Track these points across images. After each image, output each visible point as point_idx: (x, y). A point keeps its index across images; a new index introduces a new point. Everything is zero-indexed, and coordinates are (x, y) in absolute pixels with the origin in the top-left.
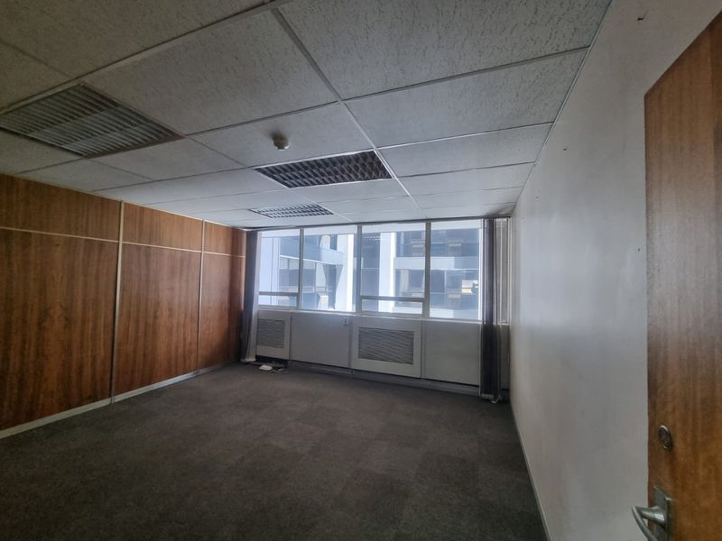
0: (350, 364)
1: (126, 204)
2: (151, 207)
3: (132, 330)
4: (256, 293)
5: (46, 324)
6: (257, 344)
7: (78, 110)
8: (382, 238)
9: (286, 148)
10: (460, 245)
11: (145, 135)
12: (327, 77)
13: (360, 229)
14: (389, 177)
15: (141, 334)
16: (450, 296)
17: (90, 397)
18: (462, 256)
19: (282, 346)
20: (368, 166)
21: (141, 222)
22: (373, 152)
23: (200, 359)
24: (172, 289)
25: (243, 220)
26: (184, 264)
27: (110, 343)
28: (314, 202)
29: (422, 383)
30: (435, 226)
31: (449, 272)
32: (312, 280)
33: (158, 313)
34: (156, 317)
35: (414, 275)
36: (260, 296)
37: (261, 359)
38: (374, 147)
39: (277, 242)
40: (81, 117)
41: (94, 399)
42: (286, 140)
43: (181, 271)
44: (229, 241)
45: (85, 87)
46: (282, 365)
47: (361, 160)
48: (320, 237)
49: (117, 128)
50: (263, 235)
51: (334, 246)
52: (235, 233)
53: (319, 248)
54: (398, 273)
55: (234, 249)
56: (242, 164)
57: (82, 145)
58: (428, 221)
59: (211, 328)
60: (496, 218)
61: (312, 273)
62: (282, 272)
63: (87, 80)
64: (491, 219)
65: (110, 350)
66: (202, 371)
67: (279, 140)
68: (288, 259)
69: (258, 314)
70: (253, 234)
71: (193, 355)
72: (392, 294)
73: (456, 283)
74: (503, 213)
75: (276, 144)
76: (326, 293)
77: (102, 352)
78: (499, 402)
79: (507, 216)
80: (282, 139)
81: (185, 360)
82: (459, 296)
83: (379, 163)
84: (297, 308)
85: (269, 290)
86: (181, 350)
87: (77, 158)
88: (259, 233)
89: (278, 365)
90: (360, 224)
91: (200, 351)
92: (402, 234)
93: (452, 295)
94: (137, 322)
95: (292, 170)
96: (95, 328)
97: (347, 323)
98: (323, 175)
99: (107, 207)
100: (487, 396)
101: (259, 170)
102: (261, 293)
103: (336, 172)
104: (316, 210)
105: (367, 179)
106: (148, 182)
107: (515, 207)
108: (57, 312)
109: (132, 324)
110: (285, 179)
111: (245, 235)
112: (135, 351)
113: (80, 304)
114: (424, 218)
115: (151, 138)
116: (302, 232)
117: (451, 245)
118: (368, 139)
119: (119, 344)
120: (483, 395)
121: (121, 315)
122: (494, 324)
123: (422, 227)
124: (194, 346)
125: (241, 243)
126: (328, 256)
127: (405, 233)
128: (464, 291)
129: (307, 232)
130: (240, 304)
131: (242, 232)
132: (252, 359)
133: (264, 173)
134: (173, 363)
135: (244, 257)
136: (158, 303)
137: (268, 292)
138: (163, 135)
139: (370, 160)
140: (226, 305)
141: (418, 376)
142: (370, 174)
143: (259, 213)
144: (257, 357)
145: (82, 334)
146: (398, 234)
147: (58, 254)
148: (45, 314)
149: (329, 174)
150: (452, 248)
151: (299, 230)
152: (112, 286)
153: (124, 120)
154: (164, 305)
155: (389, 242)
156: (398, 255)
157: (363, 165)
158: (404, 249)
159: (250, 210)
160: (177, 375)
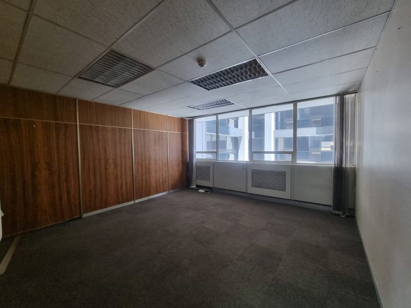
0: (247, 190)
1: (133, 110)
2: (144, 110)
3: (140, 169)
4: (195, 152)
5: (108, 166)
6: (196, 179)
7: (111, 63)
8: (266, 117)
9: (205, 66)
10: (320, 119)
11: (139, 71)
12: (224, 16)
13: (251, 112)
14: (267, 75)
15: (144, 172)
16: (313, 153)
17: (126, 200)
18: (322, 126)
19: (209, 180)
20: (253, 70)
21: (140, 118)
22: (255, 60)
23: (170, 186)
24: (155, 151)
25: (186, 113)
26: (160, 138)
27: (132, 175)
28: (223, 98)
29: (292, 203)
30: (300, 105)
31: (313, 138)
32: (224, 147)
33: (151, 162)
34: (149, 164)
35: (286, 140)
36: (197, 154)
37: (199, 187)
38: (256, 56)
39: (204, 124)
40: (113, 67)
41: (128, 200)
42: (205, 61)
43: (159, 142)
44: (180, 125)
45: (113, 51)
46: (210, 190)
47: (249, 67)
48: (228, 120)
49: (127, 69)
50: (197, 121)
51: (236, 126)
52: (182, 120)
53: (228, 127)
54: (276, 140)
55: (183, 130)
56: (183, 80)
57: (113, 81)
58: (295, 102)
59: (173, 170)
60: (345, 95)
61: (225, 142)
62: (208, 143)
63: (114, 47)
64: (341, 95)
65: (132, 179)
66: (171, 191)
67: (201, 62)
68: (211, 135)
69: (196, 163)
70: (191, 121)
71: (167, 184)
72: (273, 150)
73: (317, 145)
74: (351, 90)
75: (199, 65)
76: (232, 153)
77: (129, 180)
78: (347, 216)
79: (355, 92)
80: (202, 61)
81: (163, 186)
82: (319, 153)
83: (260, 66)
84: (216, 160)
85: (201, 151)
86: (161, 180)
87: (112, 88)
88: (194, 120)
89: (207, 190)
90: (251, 109)
91: (170, 181)
92: (279, 114)
93: (314, 152)
94: (142, 167)
95: (209, 79)
96: (125, 169)
97: (244, 167)
98: (226, 79)
99: (126, 111)
100: (337, 212)
101: (192, 82)
102: (197, 152)
103: (234, 77)
104: (225, 103)
105: (253, 78)
106: (141, 97)
107: (360, 84)
108: (111, 161)
109: (140, 167)
110: (206, 85)
111: (188, 121)
112: (142, 181)
113: (119, 158)
114: (292, 100)
115: (141, 72)
116: (217, 117)
117: (313, 120)
118: (252, 52)
119: (135, 176)
120: (334, 211)
121: (135, 163)
122: (344, 166)
123: (290, 107)
124: (167, 179)
125: (186, 126)
126: (233, 132)
127: (281, 112)
128: (323, 149)
129: (221, 117)
130: (187, 158)
131: (186, 120)
132: (194, 187)
133: (195, 83)
134: (158, 187)
135: (188, 133)
136: (150, 158)
137: (201, 152)
138: (147, 69)
139: (254, 65)
140: (180, 159)
141: (290, 199)
142: (254, 74)
143: (194, 108)
144: (197, 185)
145: (121, 172)
146: (277, 114)
147: (109, 135)
148: (107, 161)
149: (230, 78)
150: (314, 121)
151: (215, 116)
152: (131, 149)
153: (129, 65)
154: (152, 158)
155: (270, 120)
156: (277, 128)
157: (250, 69)
158: (280, 125)
159: (189, 107)
160: (160, 192)
